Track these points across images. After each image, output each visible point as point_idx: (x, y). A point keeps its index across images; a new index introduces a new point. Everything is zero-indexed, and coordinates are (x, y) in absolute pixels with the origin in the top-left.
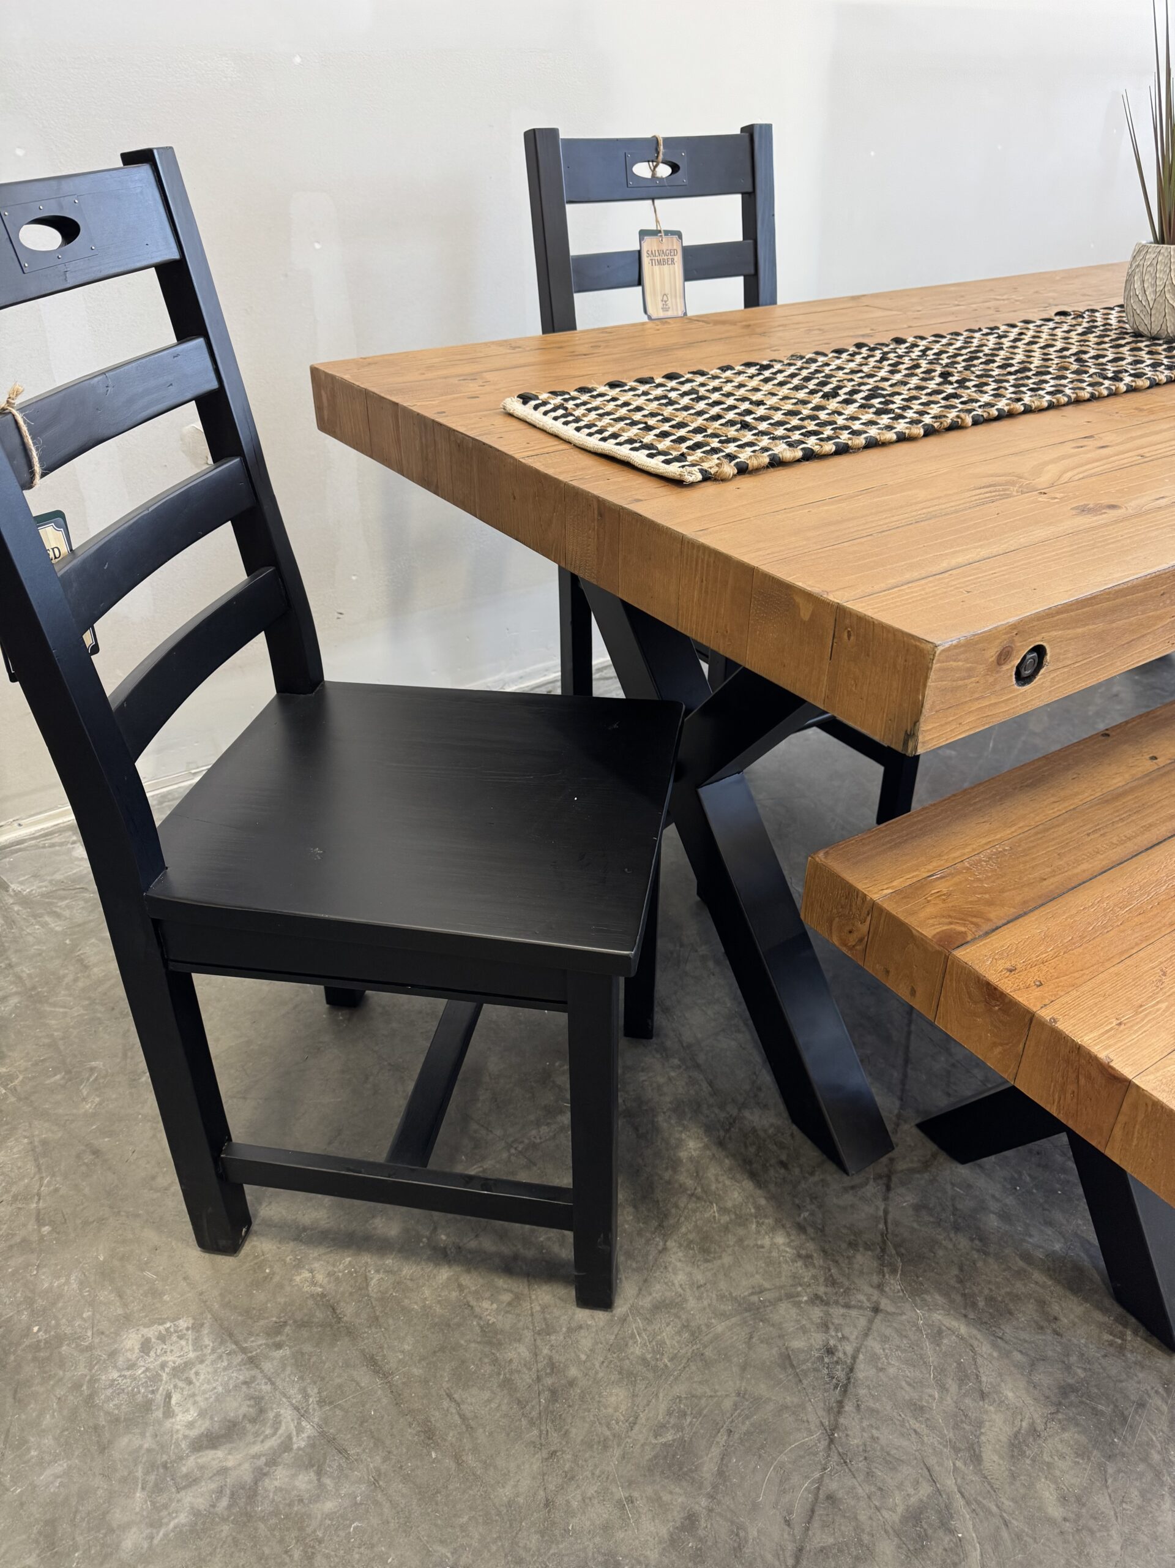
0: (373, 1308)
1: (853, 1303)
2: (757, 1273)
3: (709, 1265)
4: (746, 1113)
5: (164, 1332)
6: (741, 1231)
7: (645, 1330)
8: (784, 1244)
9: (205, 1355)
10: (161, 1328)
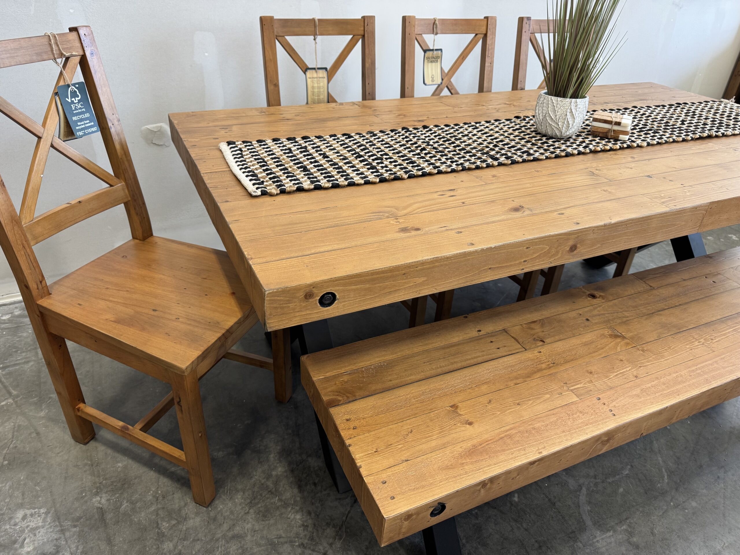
0: (119, 517)
1: (316, 549)
2: (282, 529)
3: (263, 523)
4: (310, 459)
5: (33, 513)
6: (283, 510)
7: (224, 546)
8: (299, 519)
9: (45, 525)
10: (33, 511)
